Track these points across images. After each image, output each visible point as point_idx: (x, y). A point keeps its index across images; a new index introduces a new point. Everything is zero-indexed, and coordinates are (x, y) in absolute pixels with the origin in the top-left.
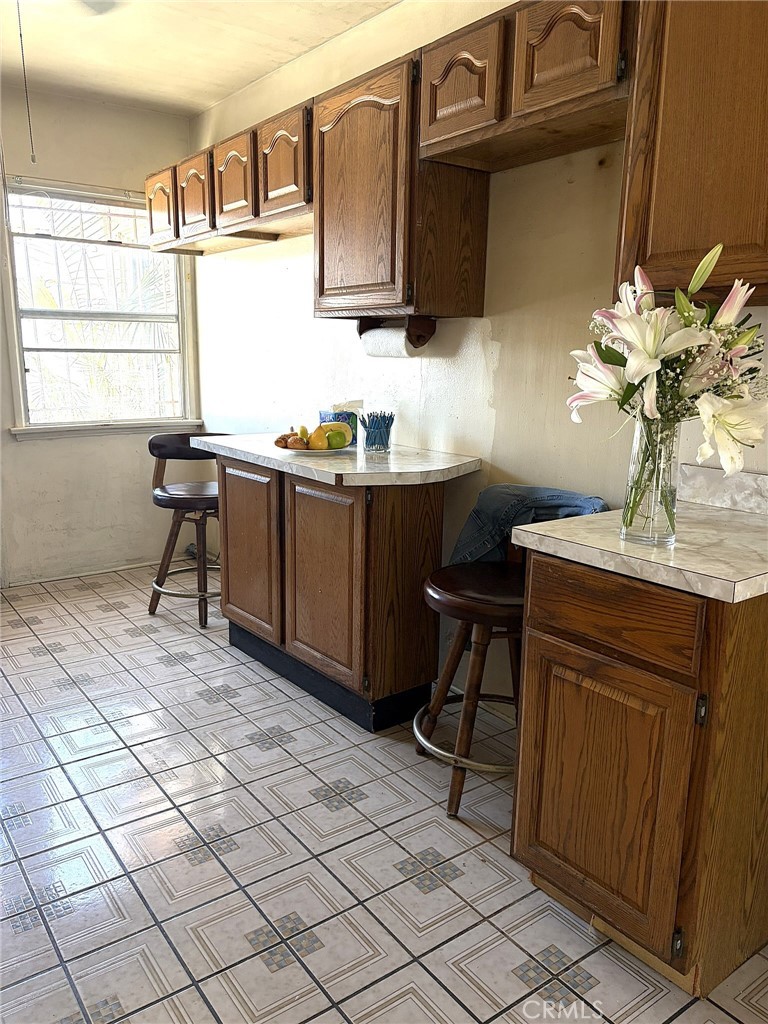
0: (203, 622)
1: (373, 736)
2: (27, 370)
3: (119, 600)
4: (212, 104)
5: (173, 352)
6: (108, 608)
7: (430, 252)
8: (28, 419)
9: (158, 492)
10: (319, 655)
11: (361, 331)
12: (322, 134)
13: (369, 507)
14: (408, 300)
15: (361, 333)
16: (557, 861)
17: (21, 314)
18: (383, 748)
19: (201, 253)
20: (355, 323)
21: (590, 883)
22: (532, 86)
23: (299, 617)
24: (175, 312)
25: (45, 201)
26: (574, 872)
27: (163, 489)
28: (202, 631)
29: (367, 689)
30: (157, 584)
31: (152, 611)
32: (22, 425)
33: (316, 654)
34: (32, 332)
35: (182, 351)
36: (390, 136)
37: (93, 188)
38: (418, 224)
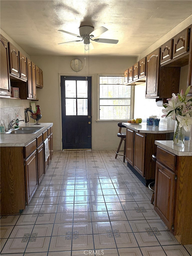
0: (124, 161)
1: (145, 187)
2: (100, 109)
3: (111, 155)
4: (139, 55)
5: (129, 106)
6: (109, 156)
7: (163, 85)
8: (99, 119)
9: (119, 134)
10: (138, 169)
11: (156, 101)
12: (148, 62)
13: (146, 137)
14: (158, 95)
15: (156, 102)
16: (159, 210)
17: (100, 99)
18: (146, 190)
19: (136, 85)
20: (155, 99)
21: (162, 214)
22: (176, 52)
23: (136, 161)
24: (130, 97)
25: (107, 78)
26: (161, 212)
27: (120, 133)
28: (123, 163)
29: (144, 176)
30: (117, 152)
31: (116, 158)
32: (98, 120)
33: (138, 168)
34: (102, 102)
35: (131, 105)
36: (156, 63)
37: (115, 74)
38: (160, 80)
